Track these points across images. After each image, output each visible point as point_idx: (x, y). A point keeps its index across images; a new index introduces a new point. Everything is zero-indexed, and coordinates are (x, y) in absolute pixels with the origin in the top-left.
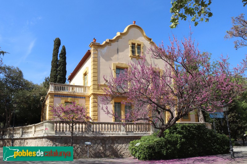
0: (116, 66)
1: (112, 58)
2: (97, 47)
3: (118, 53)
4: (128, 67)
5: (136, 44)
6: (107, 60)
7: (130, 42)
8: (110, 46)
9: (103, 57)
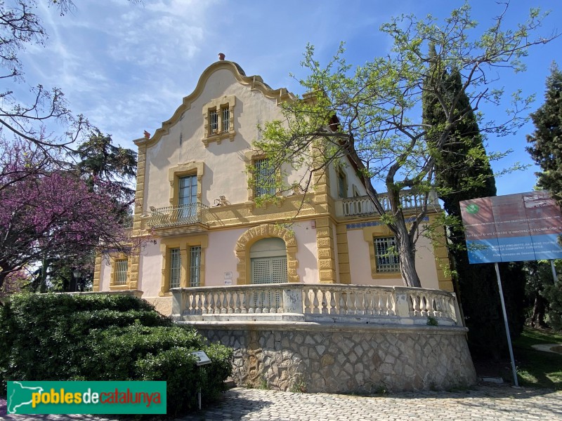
0: (175, 173)
1: (169, 159)
2: (145, 146)
3: (181, 143)
4: (196, 168)
5: (218, 108)
6: (160, 167)
7: (205, 111)
8: (167, 136)
9: (154, 164)
